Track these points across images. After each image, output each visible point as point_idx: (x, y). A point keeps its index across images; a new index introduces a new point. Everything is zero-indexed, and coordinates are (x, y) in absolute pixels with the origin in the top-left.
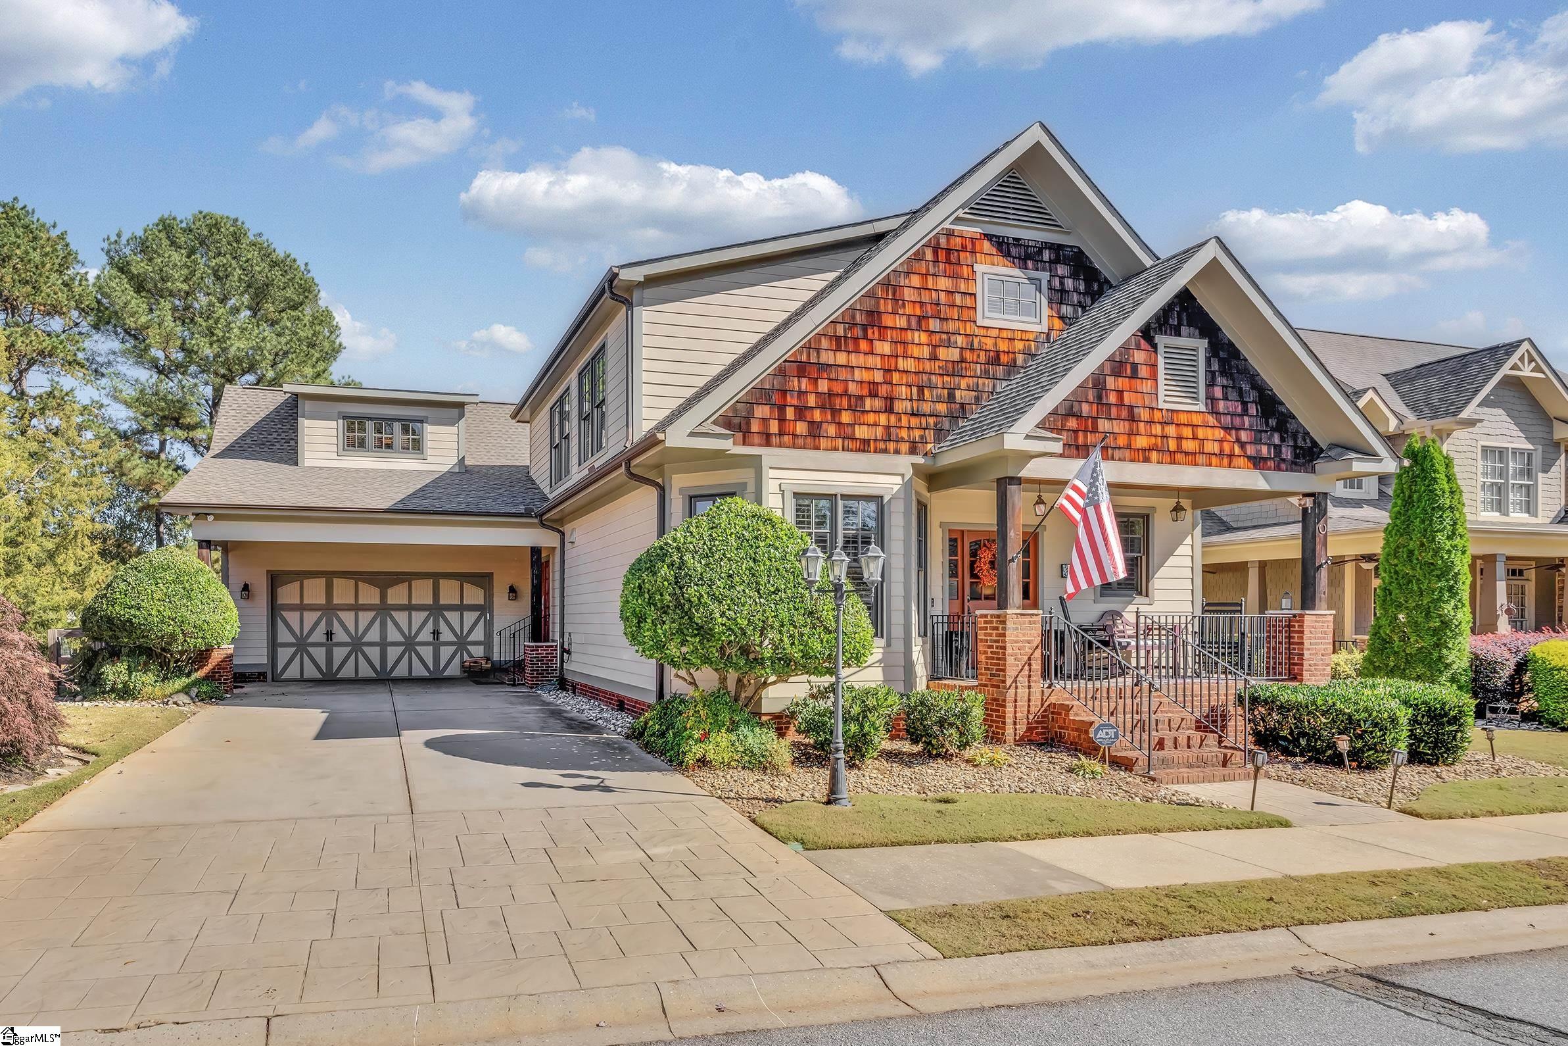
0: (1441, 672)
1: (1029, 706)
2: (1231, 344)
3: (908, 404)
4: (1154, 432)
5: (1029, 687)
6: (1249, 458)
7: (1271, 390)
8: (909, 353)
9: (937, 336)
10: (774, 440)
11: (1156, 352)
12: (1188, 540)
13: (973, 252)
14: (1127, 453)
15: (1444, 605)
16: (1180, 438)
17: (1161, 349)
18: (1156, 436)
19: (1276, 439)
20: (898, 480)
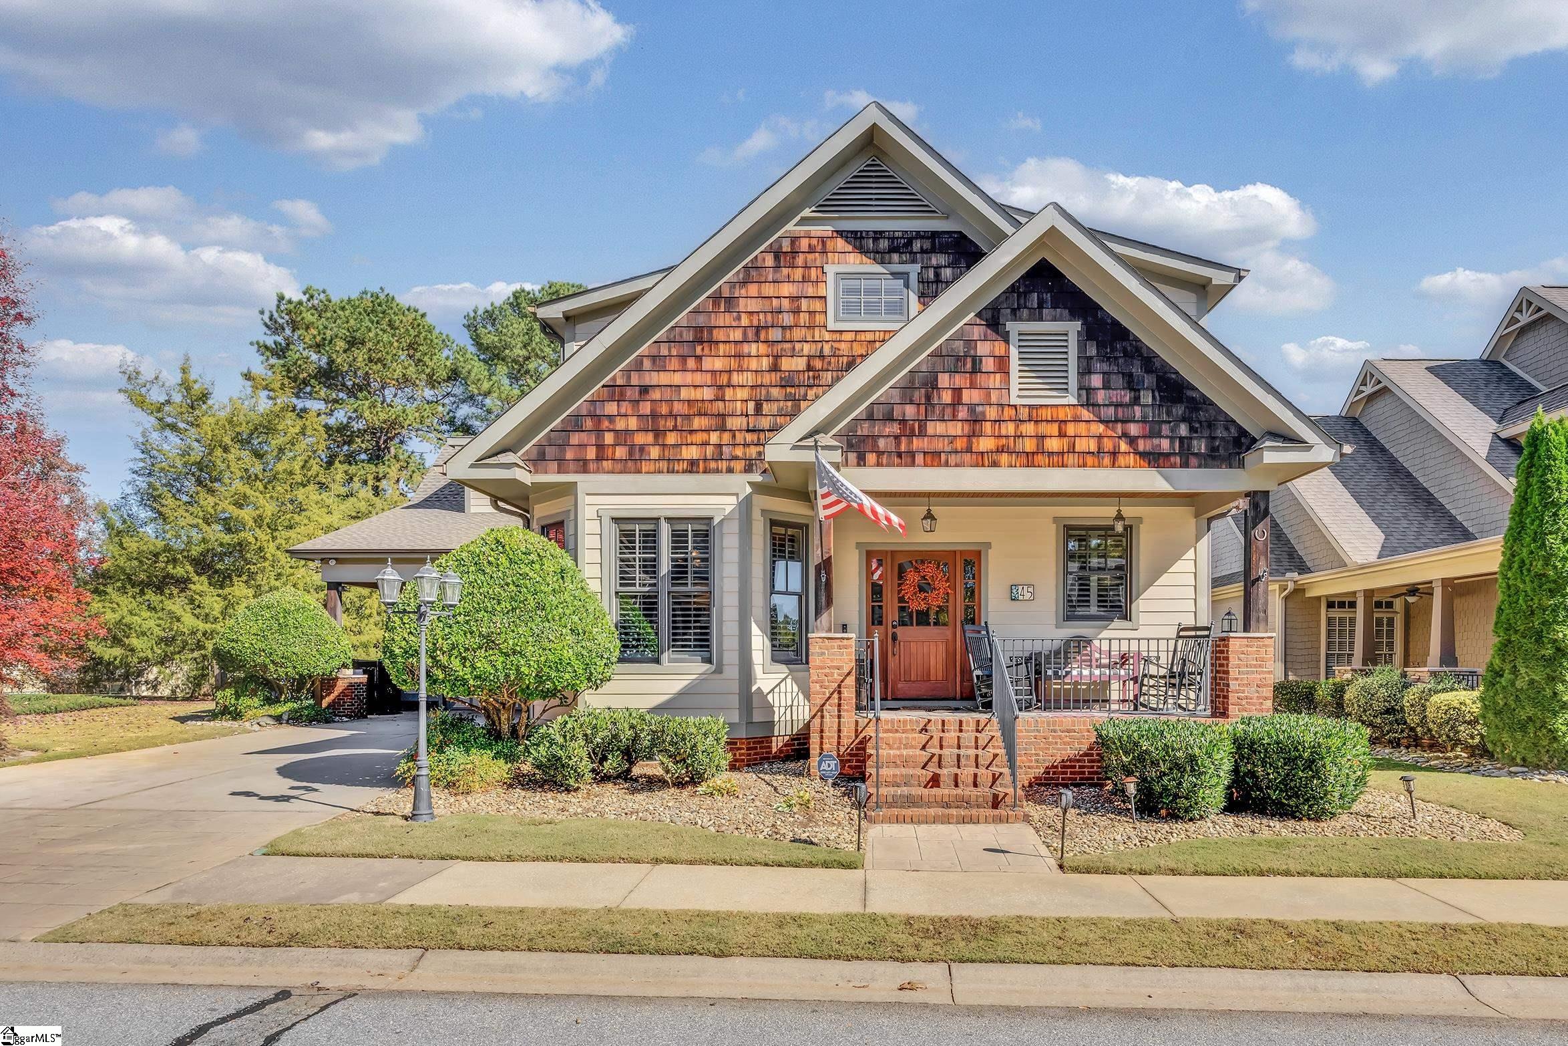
0: (1555, 714)
1: (839, 737)
2: (1116, 323)
3: (744, 419)
4: (1003, 432)
5: (839, 717)
6: (1143, 455)
7: (1177, 373)
8: (745, 367)
9: (780, 346)
10: (592, 466)
11: (1007, 341)
12: (1190, 554)
13: (824, 252)
14: (967, 457)
15: (1557, 628)
16: (1041, 438)
17: (1013, 337)
18: (1007, 437)
19: (1183, 430)
20: (733, 500)
